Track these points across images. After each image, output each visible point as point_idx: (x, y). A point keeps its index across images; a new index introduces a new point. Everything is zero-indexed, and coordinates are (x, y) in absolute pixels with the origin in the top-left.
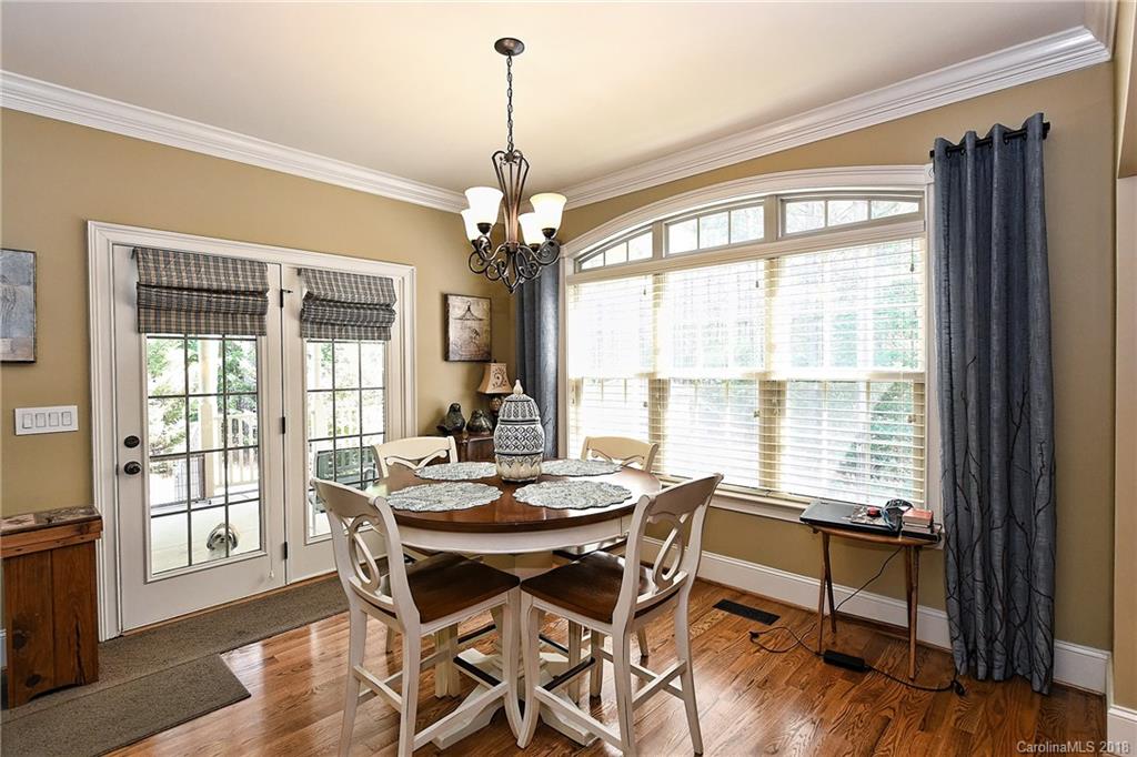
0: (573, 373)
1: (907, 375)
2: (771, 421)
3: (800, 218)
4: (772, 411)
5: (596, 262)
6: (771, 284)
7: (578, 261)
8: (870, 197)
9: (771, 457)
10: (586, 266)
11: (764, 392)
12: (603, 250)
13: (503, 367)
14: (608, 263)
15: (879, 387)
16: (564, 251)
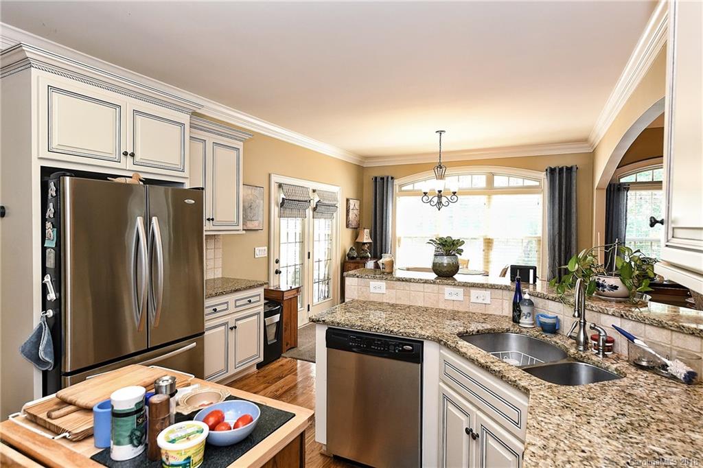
0: (398, 235)
1: (535, 237)
2: (488, 253)
3: (500, 181)
4: (488, 250)
5: (409, 187)
6: (489, 204)
7: (401, 186)
8: (524, 178)
9: (487, 265)
10: (403, 188)
11: (485, 243)
12: (413, 183)
13: (368, 230)
14: (415, 188)
15: (526, 241)
16: (396, 182)
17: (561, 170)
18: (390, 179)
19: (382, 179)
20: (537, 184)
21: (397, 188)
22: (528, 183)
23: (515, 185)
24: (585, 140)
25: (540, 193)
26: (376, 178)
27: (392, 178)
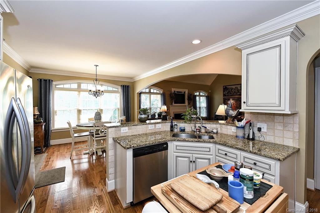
5: (61, 86)
7: (56, 85)
8: (113, 87)
10: (57, 86)
12: (63, 84)
13: (37, 108)
14: (65, 87)
15: (114, 110)
16: (54, 83)
17: (126, 86)
18: (51, 81)
19: (45, 81)
20: (117, 90)
21: (53, 86)
22: (114, 89)
23: (110, 90)
24: (131, 78)
25: (119, 93)
26: (41, 80)
27: (52, 81)
